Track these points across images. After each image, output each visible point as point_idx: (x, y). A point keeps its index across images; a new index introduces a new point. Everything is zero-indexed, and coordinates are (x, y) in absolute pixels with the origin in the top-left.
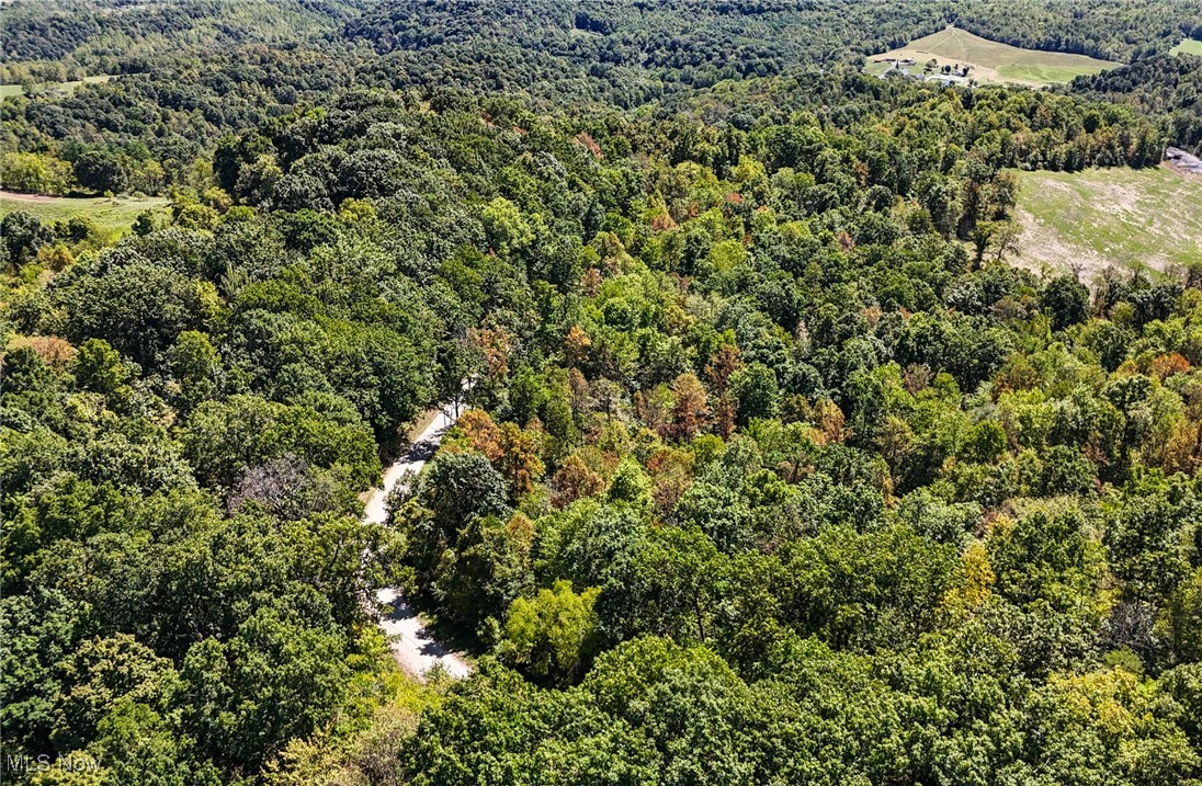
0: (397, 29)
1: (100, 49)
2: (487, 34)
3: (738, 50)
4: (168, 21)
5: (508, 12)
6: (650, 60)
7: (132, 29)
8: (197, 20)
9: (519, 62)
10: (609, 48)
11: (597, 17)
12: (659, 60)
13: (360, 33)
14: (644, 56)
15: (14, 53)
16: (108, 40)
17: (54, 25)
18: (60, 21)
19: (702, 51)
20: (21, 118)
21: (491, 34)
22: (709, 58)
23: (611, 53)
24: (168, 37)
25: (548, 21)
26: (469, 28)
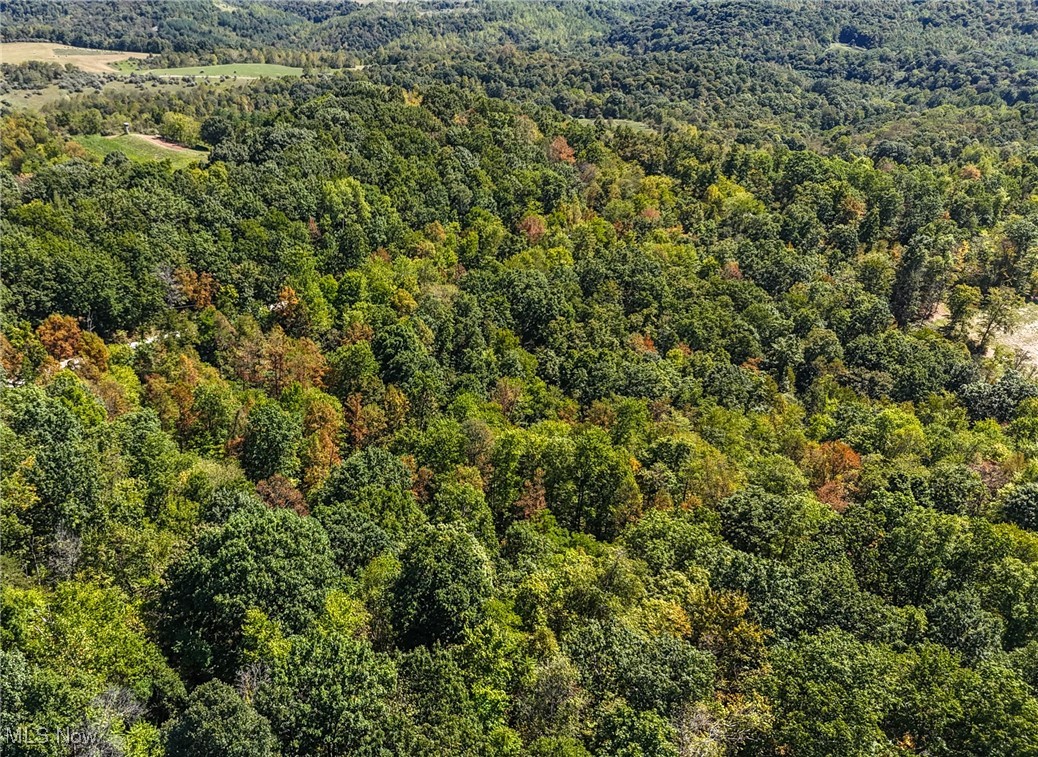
0: (654, 36)
1: (407, 44)
2: (734, 45)
3: (1016, 75)
4: (466, 23)
5: (766, 23)
6: (906, 80)
7: (436, 29)
8: (489, 23)
9: (729, 73)
10: (860, 65)
11: (867, 31)
12: (914, 80)
13: (621, 39)
14: (900, 75)
15: (346, 44)
16: (415, 37)
17: (380, 23)
18: (385, 20)
19: (968, 73)
20: (286, 93)
21: (739, 44)
22: (975, 80)
23: (861, 69)
24: (460, 37)
25: (807, 33)
26: (718, 38)
